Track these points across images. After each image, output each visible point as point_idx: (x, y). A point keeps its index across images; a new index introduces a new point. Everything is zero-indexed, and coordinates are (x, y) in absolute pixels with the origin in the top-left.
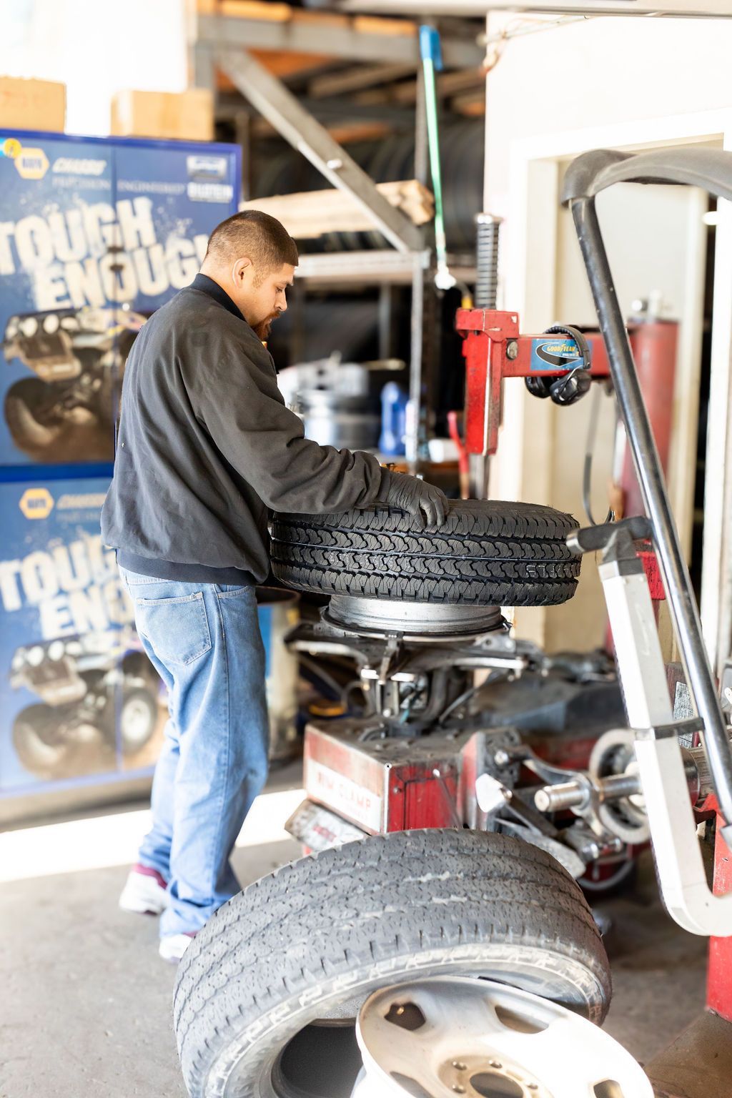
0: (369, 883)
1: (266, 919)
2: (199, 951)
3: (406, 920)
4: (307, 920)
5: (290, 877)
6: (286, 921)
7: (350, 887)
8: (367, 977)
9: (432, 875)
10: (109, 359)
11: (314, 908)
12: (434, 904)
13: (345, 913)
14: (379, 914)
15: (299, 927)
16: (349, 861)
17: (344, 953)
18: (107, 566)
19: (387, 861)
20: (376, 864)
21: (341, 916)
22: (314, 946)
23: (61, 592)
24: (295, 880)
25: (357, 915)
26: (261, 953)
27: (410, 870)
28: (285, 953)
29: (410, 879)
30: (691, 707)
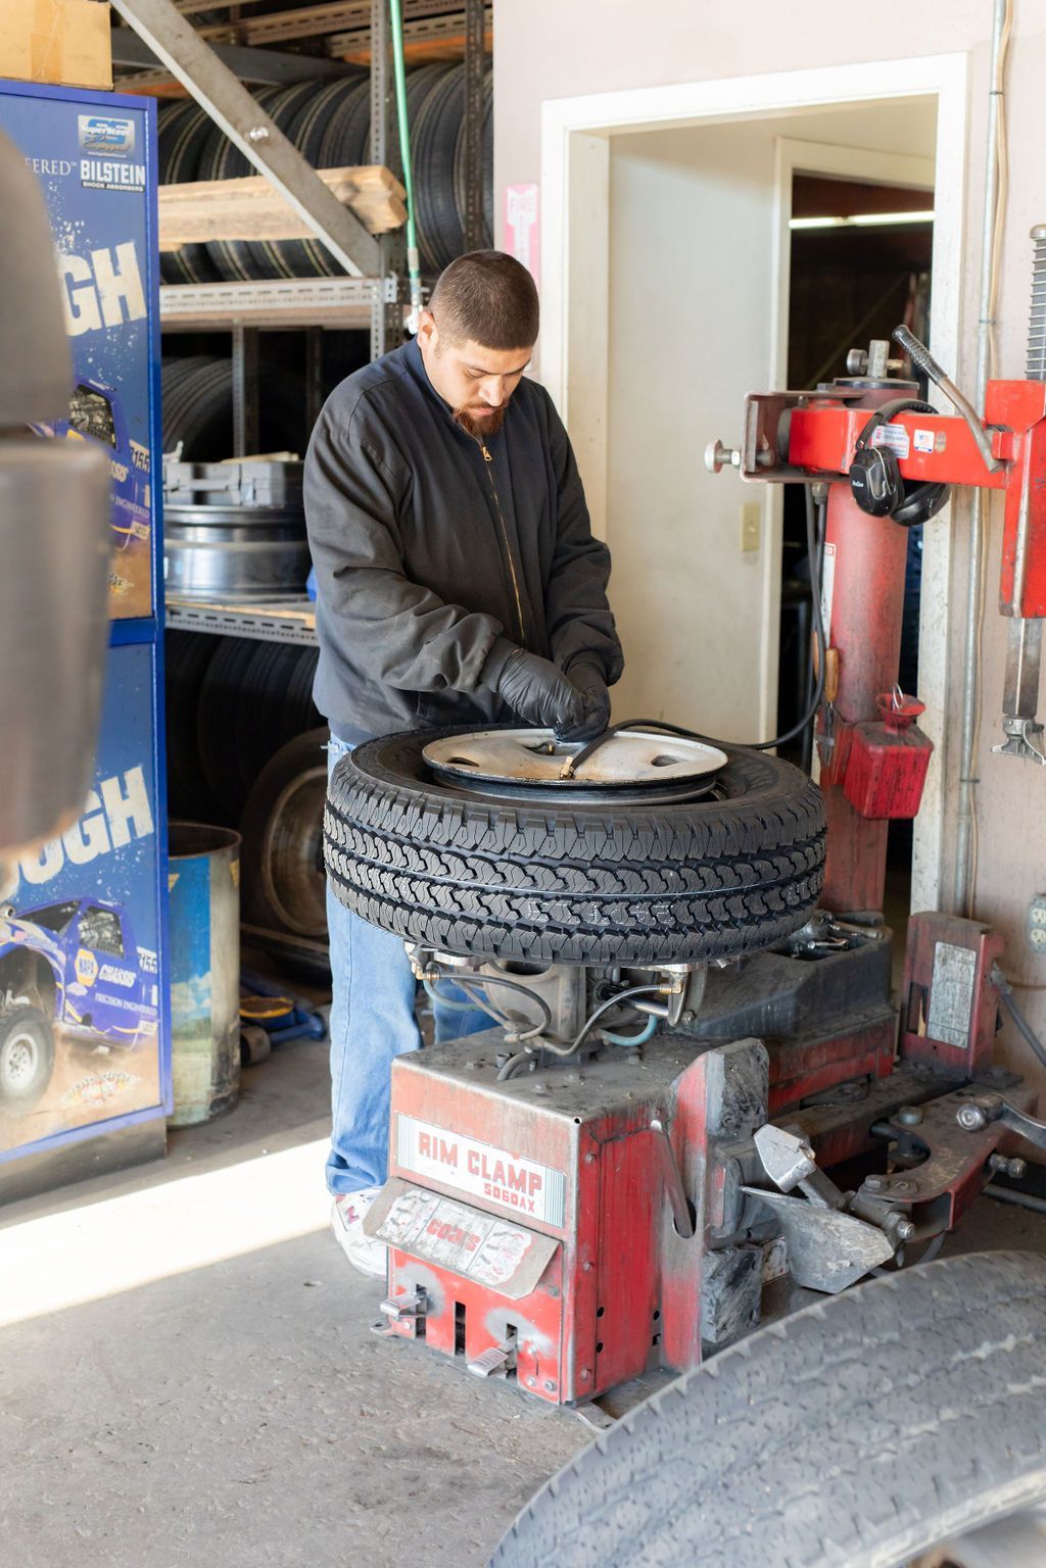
0: (899, 1372)
1: (723, 1456)
2: (577, 1520)
3: (980, 1430)
4: (808, 1451)
5: (749, 1375)
6: (765, 1456)
7: (869, 1384)
8: (924, 1538)
9: (992, 1343)
11: (813, 1428)
12: (1013, 1396)
13: (875, 1431)
14: (932, 1426)
15: (796, 1466)
16: (850, 1335)
17: (891, 1503)
19: (912, 1328)
20: (896, 1336)
21: (869, 1438)
22: (834, 1498)
24: (762, 1379)
25: (897, 1431)
26: (730, 1518)
27: (957, 1341)
28: (780, 1514)
29: (960, 1355)
30: (965, 980)
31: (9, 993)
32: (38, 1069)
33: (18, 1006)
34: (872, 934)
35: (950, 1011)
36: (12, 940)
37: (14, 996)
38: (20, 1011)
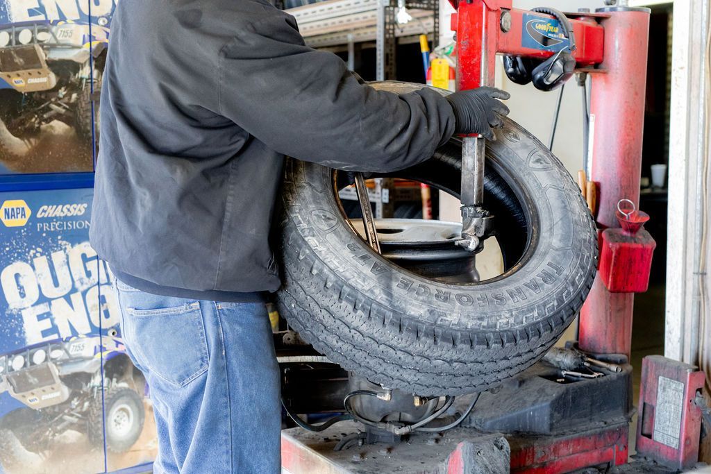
10: (85, 73)
18: (89, 274)
23: (42, 299)
30: (677, 403)
31: (114, 380)
32: (134, 425)
33: (120, 388)
34: (613, 368)
35: (668, 423)
36: (117, 349)
37: (117, 382)
38: (122, 391)
